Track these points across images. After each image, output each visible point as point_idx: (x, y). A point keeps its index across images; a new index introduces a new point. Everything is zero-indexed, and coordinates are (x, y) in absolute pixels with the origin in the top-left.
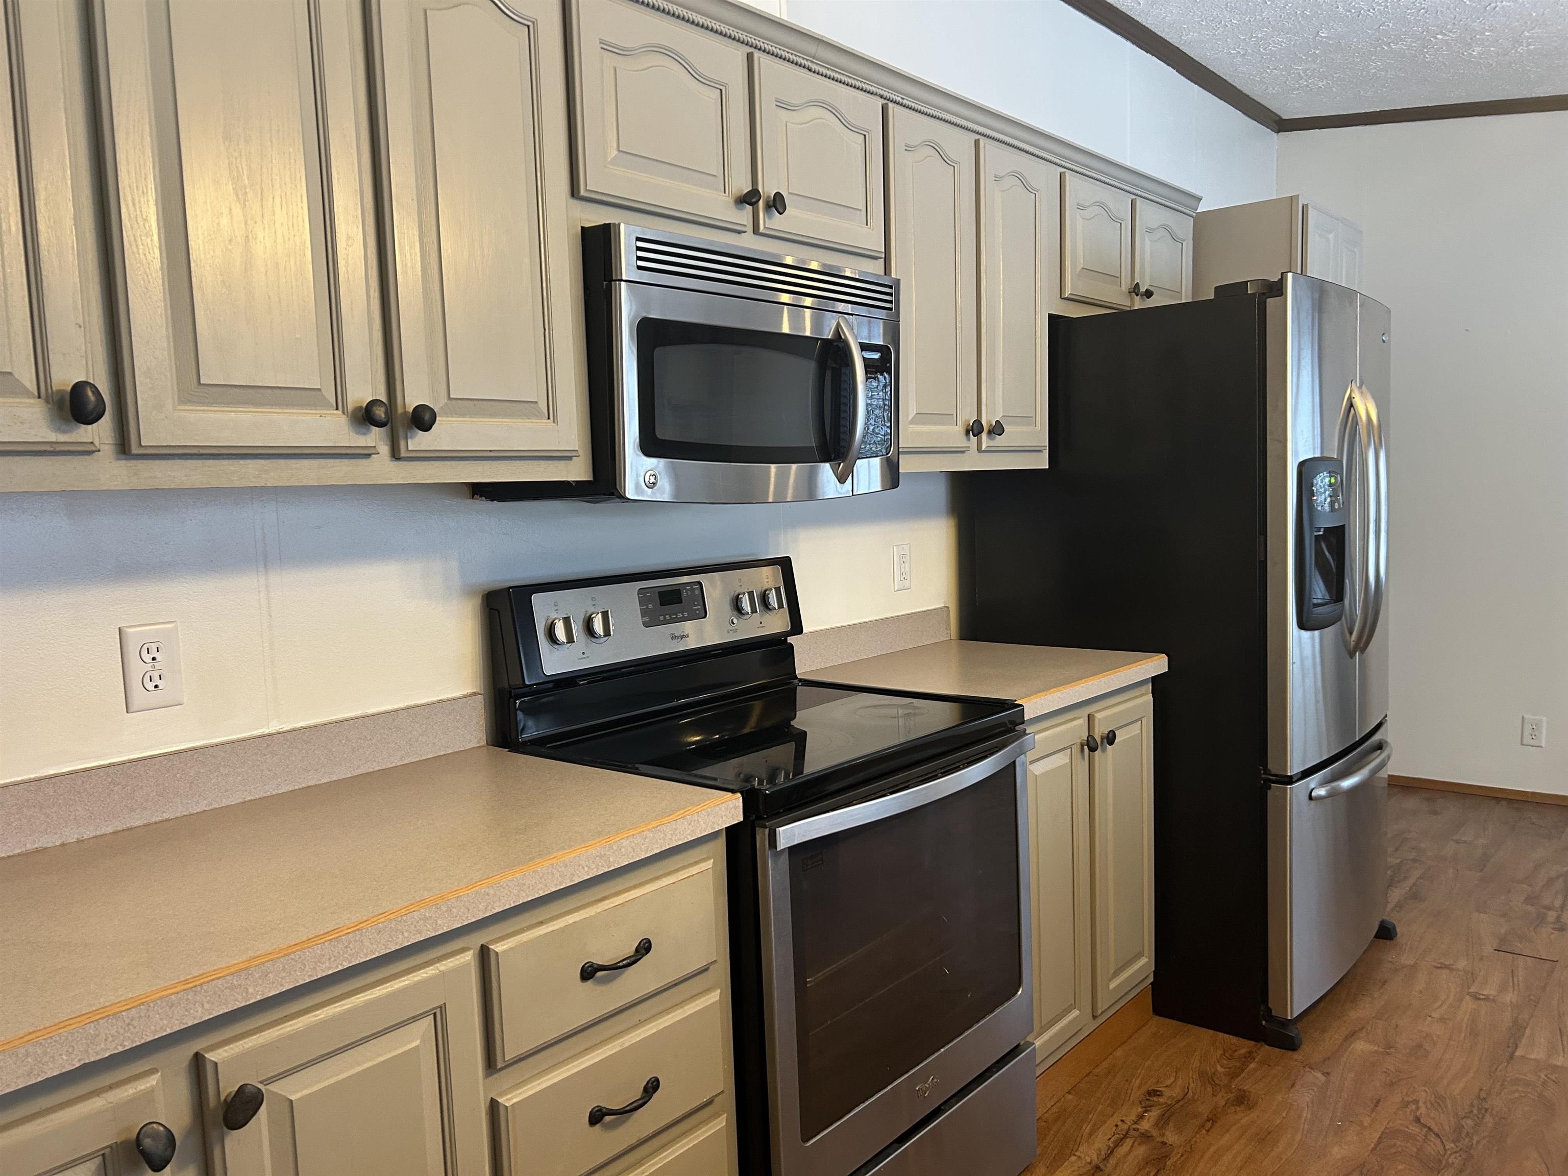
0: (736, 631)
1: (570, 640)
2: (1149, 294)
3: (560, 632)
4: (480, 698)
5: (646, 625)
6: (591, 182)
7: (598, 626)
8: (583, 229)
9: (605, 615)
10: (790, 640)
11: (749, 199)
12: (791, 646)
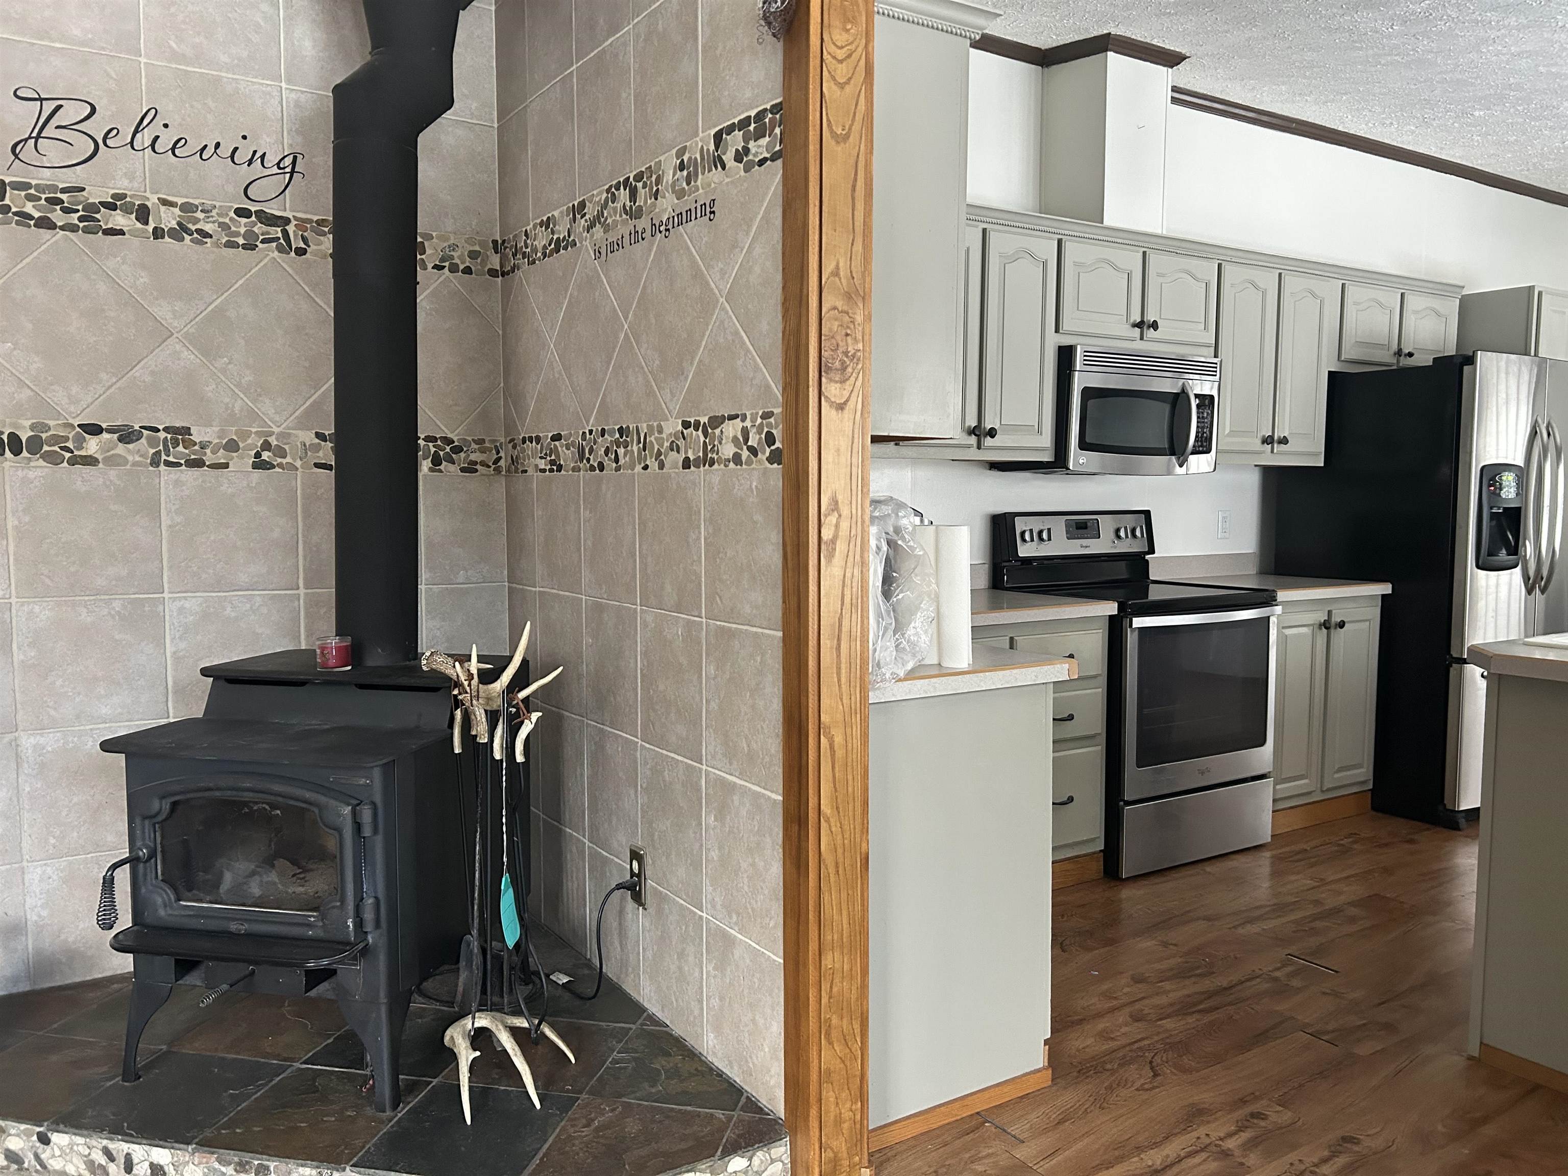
0: (1115, 547)
1: (1032, 540)
2: (1410, 355)
3: (1027, 537)
4: (987, 566)
5: (1068, 538)
6: (1066, 325)
7: (1045, 536)
8: (1059, 347)
9: (1049, 530)
10: (1147, 557)
11: (1140, 325)
12: (1147, 561)
